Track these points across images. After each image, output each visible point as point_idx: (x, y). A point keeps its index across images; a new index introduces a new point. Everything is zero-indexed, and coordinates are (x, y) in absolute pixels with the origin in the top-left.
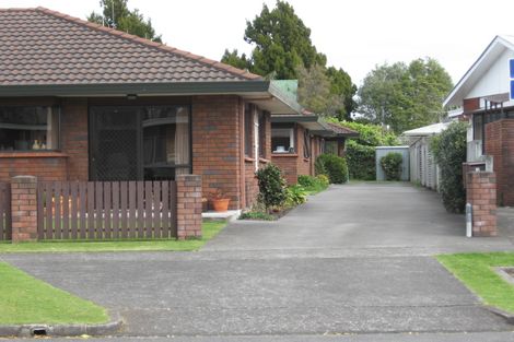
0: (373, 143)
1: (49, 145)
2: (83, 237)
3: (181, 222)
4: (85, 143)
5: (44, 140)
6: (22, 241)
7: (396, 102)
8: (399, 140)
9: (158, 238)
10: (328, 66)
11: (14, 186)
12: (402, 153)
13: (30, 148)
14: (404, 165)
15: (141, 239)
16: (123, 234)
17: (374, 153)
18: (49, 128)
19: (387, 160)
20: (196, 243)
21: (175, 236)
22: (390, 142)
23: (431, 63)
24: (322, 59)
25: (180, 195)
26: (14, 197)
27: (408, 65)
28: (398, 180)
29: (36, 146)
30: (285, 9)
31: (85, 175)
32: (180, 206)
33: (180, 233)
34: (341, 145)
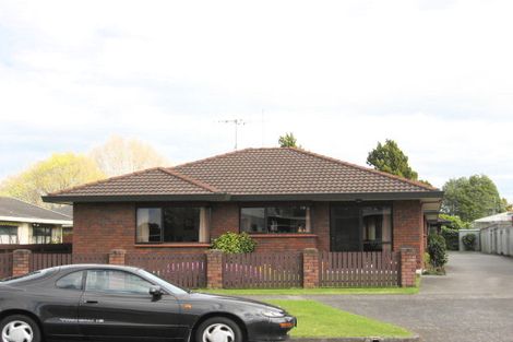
0: (457, 227)
1: (308, 230)
2: (345, 285)
3: (404, 276)
4: (328, 229)
5: (304, 227)
6: (310, 288)
7: (462, 202)
8: (472, 225)
9: (389, 286)
10: (419, 179)
11: (305, 254)
12: (476, 233)
13: (296, 231)
14: (477, 241)
15: (379, 286)
16: (368, 283)
17: (457, 234)
18: (308, 218)
19: (467, 238)
20: (414, 290)
21: (400, 285)
22: (467, 227)
23: (484, 178)
24: (415, 175)
25: (403, 260)
26: (305, 261)
27: (468, 178)
28: (474, 250)
29: (300, 230)
30: (391, 144)
31: (328, 248)
32: (403, 267)
33: (403, 283)
34: (439, 229)
